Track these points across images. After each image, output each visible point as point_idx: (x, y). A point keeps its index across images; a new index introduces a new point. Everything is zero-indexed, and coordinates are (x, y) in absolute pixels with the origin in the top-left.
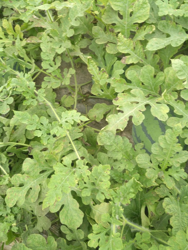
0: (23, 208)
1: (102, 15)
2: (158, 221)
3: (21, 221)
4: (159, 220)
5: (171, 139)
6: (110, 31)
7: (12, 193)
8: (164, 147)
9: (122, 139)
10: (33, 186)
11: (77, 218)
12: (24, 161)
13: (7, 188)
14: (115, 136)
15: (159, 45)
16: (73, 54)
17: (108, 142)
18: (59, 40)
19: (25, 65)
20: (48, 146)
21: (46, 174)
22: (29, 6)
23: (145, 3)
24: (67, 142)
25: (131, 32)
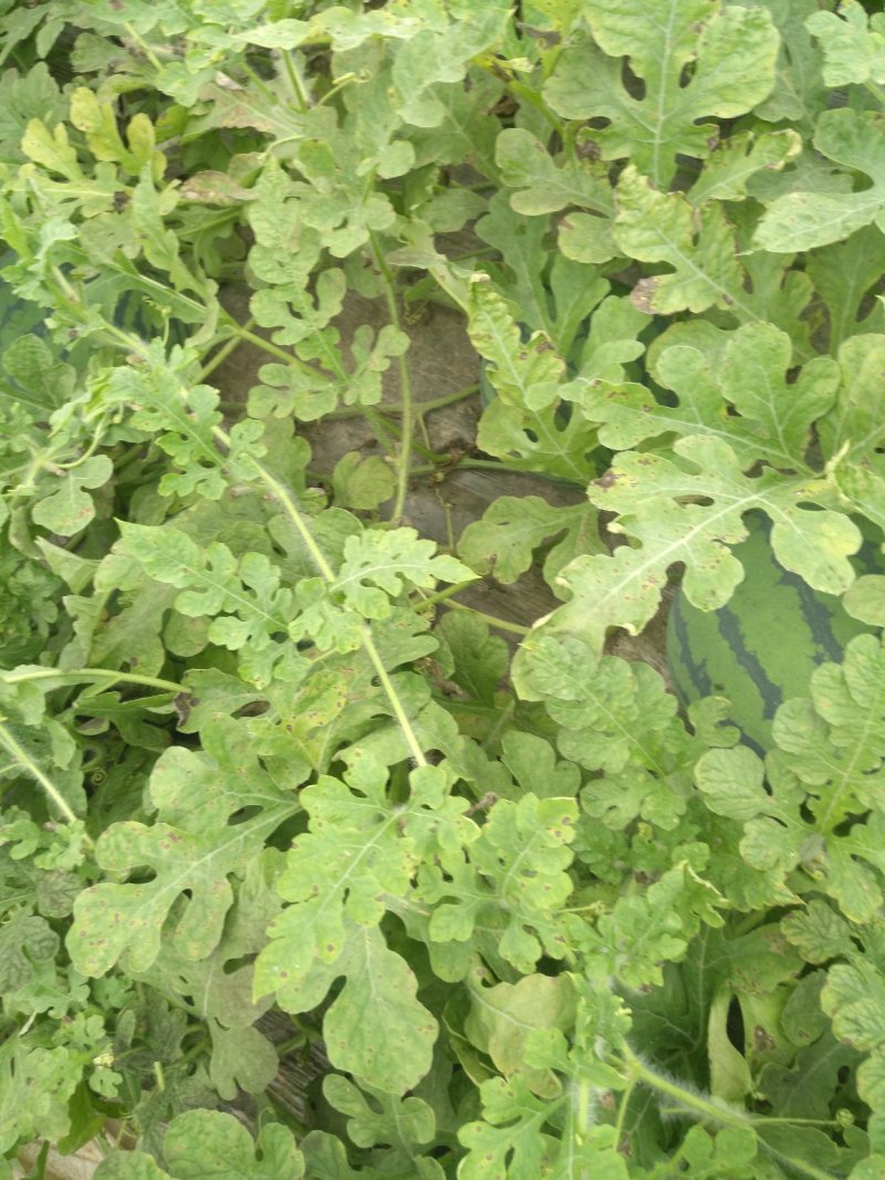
0: (147, 981)
1: (545, 78)
2: (792, 1071)
3: (136, 1043)
4: (797, 1068)
5: (871, 683)
6: (581, 156)
7: (99, 912)
8: (835, 721)
9: (629, 674)
10: (196, 881)
11: (408, 1045)
12: (159, 762)
13: (78, 885)
14: (599, 659)
15: (816, 227)
16: (399, 260)
17: (564, 688)
18: (334, 190)
19: (171, 304)
20: (275, 695)
21: (261, 829)
22: (201, 30)
23: (757, 22)
24: (361, 679)
25: (680, 159)
